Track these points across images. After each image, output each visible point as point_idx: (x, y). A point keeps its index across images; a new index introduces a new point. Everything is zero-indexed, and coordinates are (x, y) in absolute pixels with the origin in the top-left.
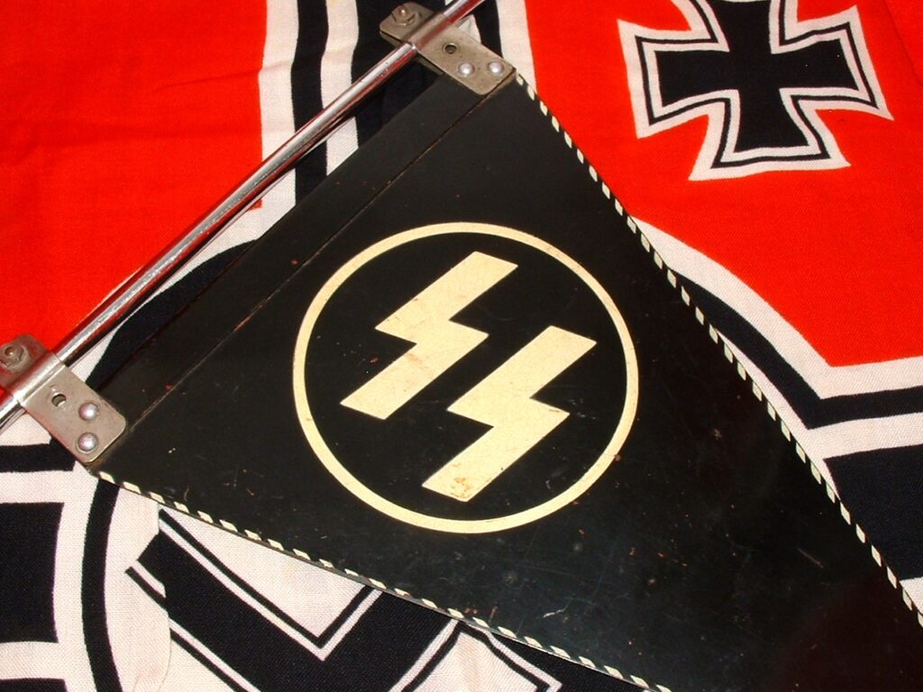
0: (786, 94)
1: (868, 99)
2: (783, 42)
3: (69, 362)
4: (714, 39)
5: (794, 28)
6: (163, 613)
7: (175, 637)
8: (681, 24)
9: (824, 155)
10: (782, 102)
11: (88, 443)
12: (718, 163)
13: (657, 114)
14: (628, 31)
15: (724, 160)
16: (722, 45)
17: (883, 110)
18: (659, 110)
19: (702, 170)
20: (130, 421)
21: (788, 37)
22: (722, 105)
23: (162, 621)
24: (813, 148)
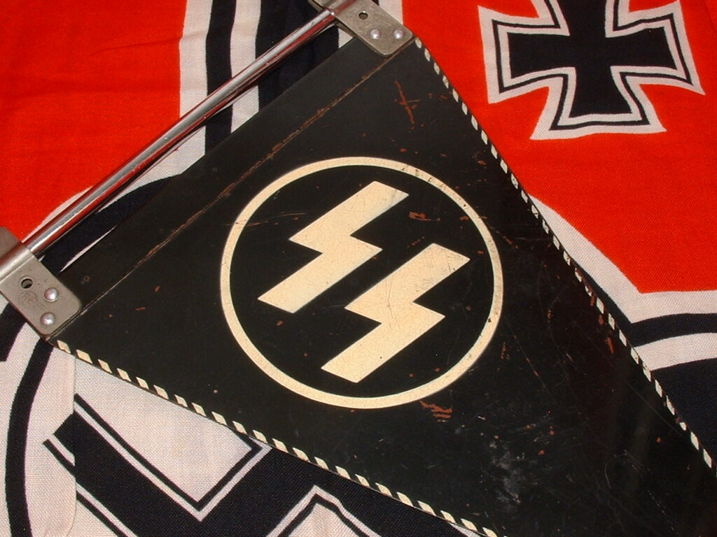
0: (616, 71)
1: (685, 78)
2: (616, 28)
4: (557, 25)
5: (626, 17)
8: (531, 12)
9: (645, 121)
10: (612, 77)
12: (555, 126)
13: (506, 84)
14: (486, 16)
15: (560, 123)
16: (564, 31)
17: (696, 87)
18: (508, 81)
19: (542, 132)
21: (620, 24)
22: (562, 79)
23: (70, 485)
24: (635, 115)
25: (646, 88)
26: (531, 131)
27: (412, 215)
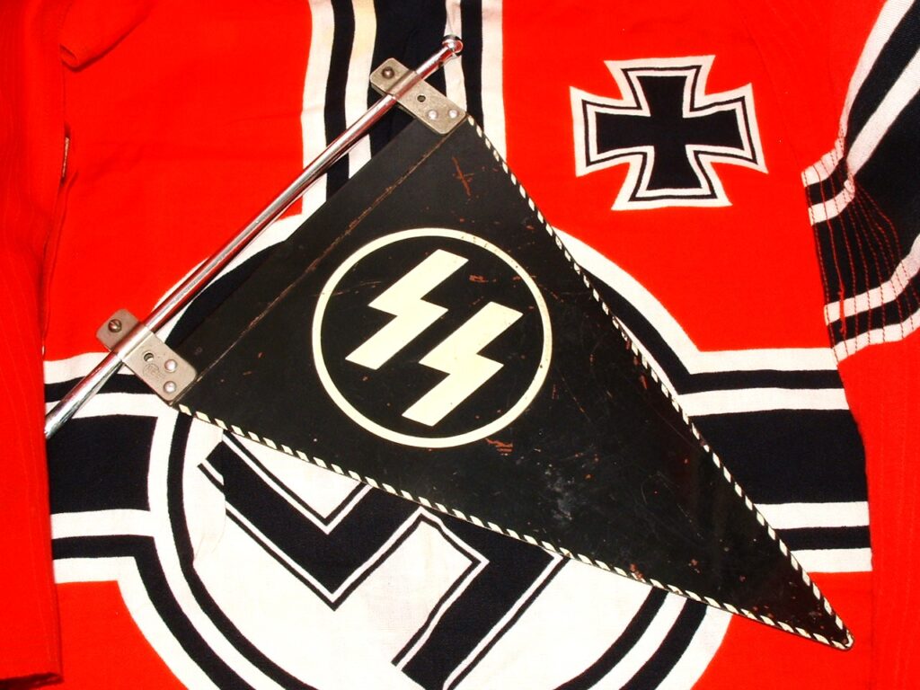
0: (690, 149)
1: (751, 157)
2: (692, 109)
3: (155, 330)
4: (639, 107)
5: (702, 99)
6: (222, 496)
7: (229, 513)
8: (616, 94)
9: (713, 195)
10: (686, 155)
11: (170, 388)
12: (633, 198)
13: (592, 160)
14: (577, 95)
15: (638, 195)
16: (645, 112)
17: (761, 166)
18: (594, 156)
19: (622, 203)
20: (199, 371)
21: (696, 106)
22: (641, 156)
23: (219, 500)
24: (705, 190)
25: (716, 166)
26: (612, 202)
27: (472, 278)
